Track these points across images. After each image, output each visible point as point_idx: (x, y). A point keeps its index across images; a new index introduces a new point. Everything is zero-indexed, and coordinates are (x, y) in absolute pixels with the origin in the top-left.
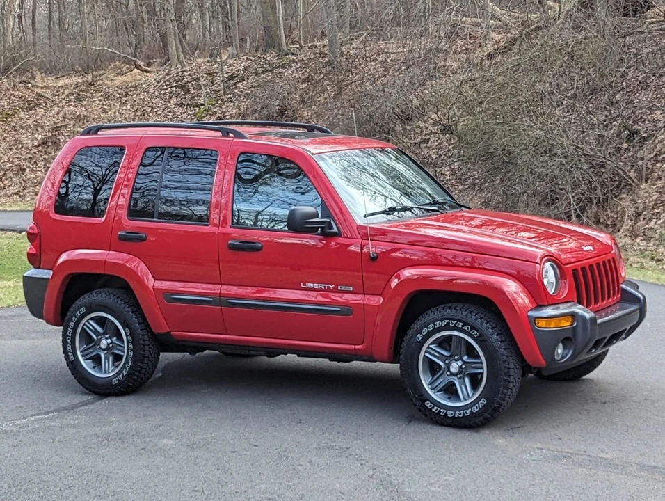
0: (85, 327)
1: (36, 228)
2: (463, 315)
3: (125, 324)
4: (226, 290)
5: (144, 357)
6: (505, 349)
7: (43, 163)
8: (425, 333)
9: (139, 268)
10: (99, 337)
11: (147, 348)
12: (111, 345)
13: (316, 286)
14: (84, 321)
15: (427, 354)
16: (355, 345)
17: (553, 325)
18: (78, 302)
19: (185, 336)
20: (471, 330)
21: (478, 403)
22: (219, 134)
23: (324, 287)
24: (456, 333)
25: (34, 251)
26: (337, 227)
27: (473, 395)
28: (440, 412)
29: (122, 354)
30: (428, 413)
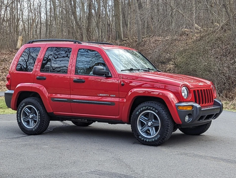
0: (24, 110)
1: (10, 76)
2: (152, 105)
3: (38, 109)
4: (72, 97)
5: (44, 121)
6: (167, 117)
8: (140, 111)
9: (44, 90)
10: (29, 114)
11: (45, 118)
12: (33, 117)
13: (103, 95)
14: (24, 108)
15: (140, 119)
16: (116, 116)
17: (185, 108)
18: (23, 102)
19: (59, 114)
20: (155, 110)
21: (157, 137)
22: (73, 43)
23: (106, 95)
24: (150, 111)
25: (8, 84)
26: (111, 74)
27: (156, 134)
28: (144, 140)
29: (37, 120)
30: (140, 140)
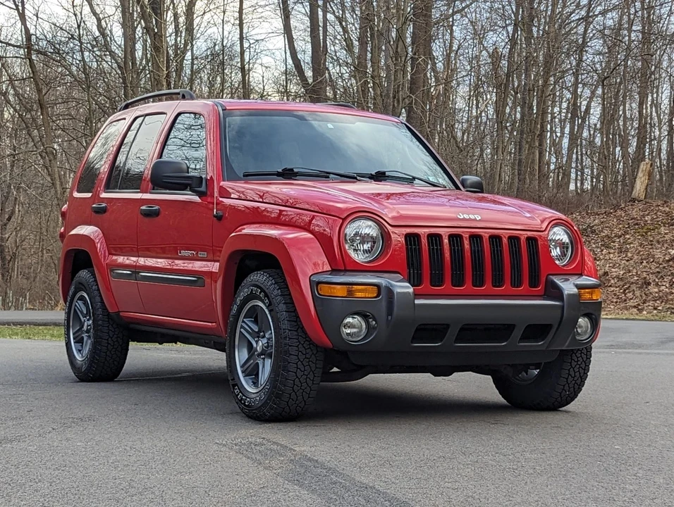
0: (75, 307)
7: (670, 278)
8: (239, 303)
9: (99, 244)
10: (85, 318)
12: (89, 327)
13: (186, 253)
14: (74, 302)
15: (242, 330)
16: (212, 323)
17: (340, 291)
20: (265, 298)
21: (264, 388)
23: (191, 254)
24: (260, 304)
26: (206, 185)
27: (266, 380)
28: (242, 398)
